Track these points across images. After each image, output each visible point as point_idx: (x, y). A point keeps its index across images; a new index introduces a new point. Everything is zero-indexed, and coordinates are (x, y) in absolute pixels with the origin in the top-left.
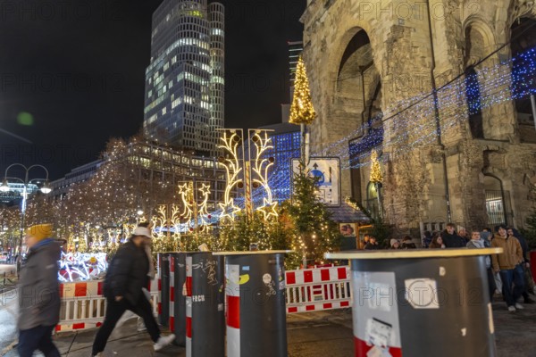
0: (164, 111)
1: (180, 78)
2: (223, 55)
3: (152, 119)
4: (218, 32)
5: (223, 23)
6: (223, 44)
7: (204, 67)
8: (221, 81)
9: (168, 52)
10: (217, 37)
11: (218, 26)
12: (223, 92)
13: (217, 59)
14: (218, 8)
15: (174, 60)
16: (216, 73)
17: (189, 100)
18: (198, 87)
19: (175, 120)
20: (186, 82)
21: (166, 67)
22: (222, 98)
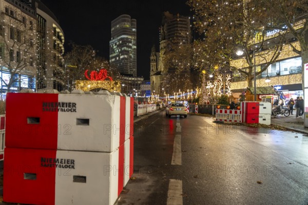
0: (118, 58)
1: (123, 49)
2: (136, 38)
3: (113, 60)
4: (134, 30)
5: (136, 26)
6: (136, 34)
7: (130, 44)
8: (135, 47)
9: (118, 38)
10: (134, 32)
11: (134, 28)
12: (136, 51)
13: (134, 40)
14: (134, 21)
15: (121, 42)
16: (134, 45)
17: (126, 56)
18: (128, 51)
19: (122, 62)
20: (125, 50)
21: (118, 43)
22: (136, 53)
